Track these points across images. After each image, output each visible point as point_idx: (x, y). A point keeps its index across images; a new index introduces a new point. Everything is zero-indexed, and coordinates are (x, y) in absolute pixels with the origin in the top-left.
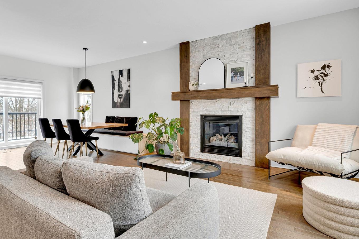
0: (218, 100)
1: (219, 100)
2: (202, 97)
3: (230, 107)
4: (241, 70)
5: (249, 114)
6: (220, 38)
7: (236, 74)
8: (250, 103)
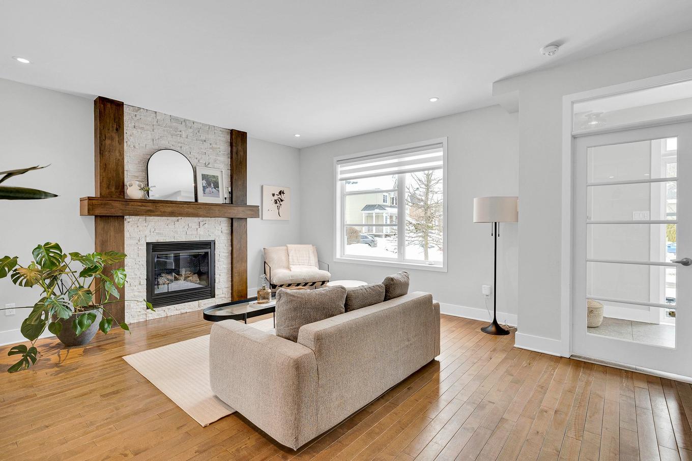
0: (180, 218)
1: (183, 218)
2: (164, 212)
3: (199, 229)
4: (214, 179)
5: (223, 238)
6: (183, 123)
7: (209, 184)
8: (224, 225)
